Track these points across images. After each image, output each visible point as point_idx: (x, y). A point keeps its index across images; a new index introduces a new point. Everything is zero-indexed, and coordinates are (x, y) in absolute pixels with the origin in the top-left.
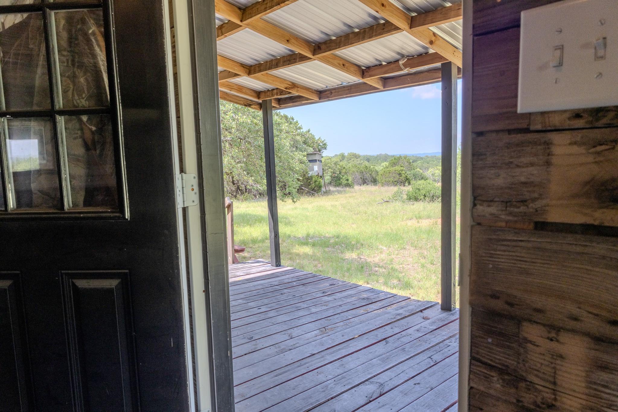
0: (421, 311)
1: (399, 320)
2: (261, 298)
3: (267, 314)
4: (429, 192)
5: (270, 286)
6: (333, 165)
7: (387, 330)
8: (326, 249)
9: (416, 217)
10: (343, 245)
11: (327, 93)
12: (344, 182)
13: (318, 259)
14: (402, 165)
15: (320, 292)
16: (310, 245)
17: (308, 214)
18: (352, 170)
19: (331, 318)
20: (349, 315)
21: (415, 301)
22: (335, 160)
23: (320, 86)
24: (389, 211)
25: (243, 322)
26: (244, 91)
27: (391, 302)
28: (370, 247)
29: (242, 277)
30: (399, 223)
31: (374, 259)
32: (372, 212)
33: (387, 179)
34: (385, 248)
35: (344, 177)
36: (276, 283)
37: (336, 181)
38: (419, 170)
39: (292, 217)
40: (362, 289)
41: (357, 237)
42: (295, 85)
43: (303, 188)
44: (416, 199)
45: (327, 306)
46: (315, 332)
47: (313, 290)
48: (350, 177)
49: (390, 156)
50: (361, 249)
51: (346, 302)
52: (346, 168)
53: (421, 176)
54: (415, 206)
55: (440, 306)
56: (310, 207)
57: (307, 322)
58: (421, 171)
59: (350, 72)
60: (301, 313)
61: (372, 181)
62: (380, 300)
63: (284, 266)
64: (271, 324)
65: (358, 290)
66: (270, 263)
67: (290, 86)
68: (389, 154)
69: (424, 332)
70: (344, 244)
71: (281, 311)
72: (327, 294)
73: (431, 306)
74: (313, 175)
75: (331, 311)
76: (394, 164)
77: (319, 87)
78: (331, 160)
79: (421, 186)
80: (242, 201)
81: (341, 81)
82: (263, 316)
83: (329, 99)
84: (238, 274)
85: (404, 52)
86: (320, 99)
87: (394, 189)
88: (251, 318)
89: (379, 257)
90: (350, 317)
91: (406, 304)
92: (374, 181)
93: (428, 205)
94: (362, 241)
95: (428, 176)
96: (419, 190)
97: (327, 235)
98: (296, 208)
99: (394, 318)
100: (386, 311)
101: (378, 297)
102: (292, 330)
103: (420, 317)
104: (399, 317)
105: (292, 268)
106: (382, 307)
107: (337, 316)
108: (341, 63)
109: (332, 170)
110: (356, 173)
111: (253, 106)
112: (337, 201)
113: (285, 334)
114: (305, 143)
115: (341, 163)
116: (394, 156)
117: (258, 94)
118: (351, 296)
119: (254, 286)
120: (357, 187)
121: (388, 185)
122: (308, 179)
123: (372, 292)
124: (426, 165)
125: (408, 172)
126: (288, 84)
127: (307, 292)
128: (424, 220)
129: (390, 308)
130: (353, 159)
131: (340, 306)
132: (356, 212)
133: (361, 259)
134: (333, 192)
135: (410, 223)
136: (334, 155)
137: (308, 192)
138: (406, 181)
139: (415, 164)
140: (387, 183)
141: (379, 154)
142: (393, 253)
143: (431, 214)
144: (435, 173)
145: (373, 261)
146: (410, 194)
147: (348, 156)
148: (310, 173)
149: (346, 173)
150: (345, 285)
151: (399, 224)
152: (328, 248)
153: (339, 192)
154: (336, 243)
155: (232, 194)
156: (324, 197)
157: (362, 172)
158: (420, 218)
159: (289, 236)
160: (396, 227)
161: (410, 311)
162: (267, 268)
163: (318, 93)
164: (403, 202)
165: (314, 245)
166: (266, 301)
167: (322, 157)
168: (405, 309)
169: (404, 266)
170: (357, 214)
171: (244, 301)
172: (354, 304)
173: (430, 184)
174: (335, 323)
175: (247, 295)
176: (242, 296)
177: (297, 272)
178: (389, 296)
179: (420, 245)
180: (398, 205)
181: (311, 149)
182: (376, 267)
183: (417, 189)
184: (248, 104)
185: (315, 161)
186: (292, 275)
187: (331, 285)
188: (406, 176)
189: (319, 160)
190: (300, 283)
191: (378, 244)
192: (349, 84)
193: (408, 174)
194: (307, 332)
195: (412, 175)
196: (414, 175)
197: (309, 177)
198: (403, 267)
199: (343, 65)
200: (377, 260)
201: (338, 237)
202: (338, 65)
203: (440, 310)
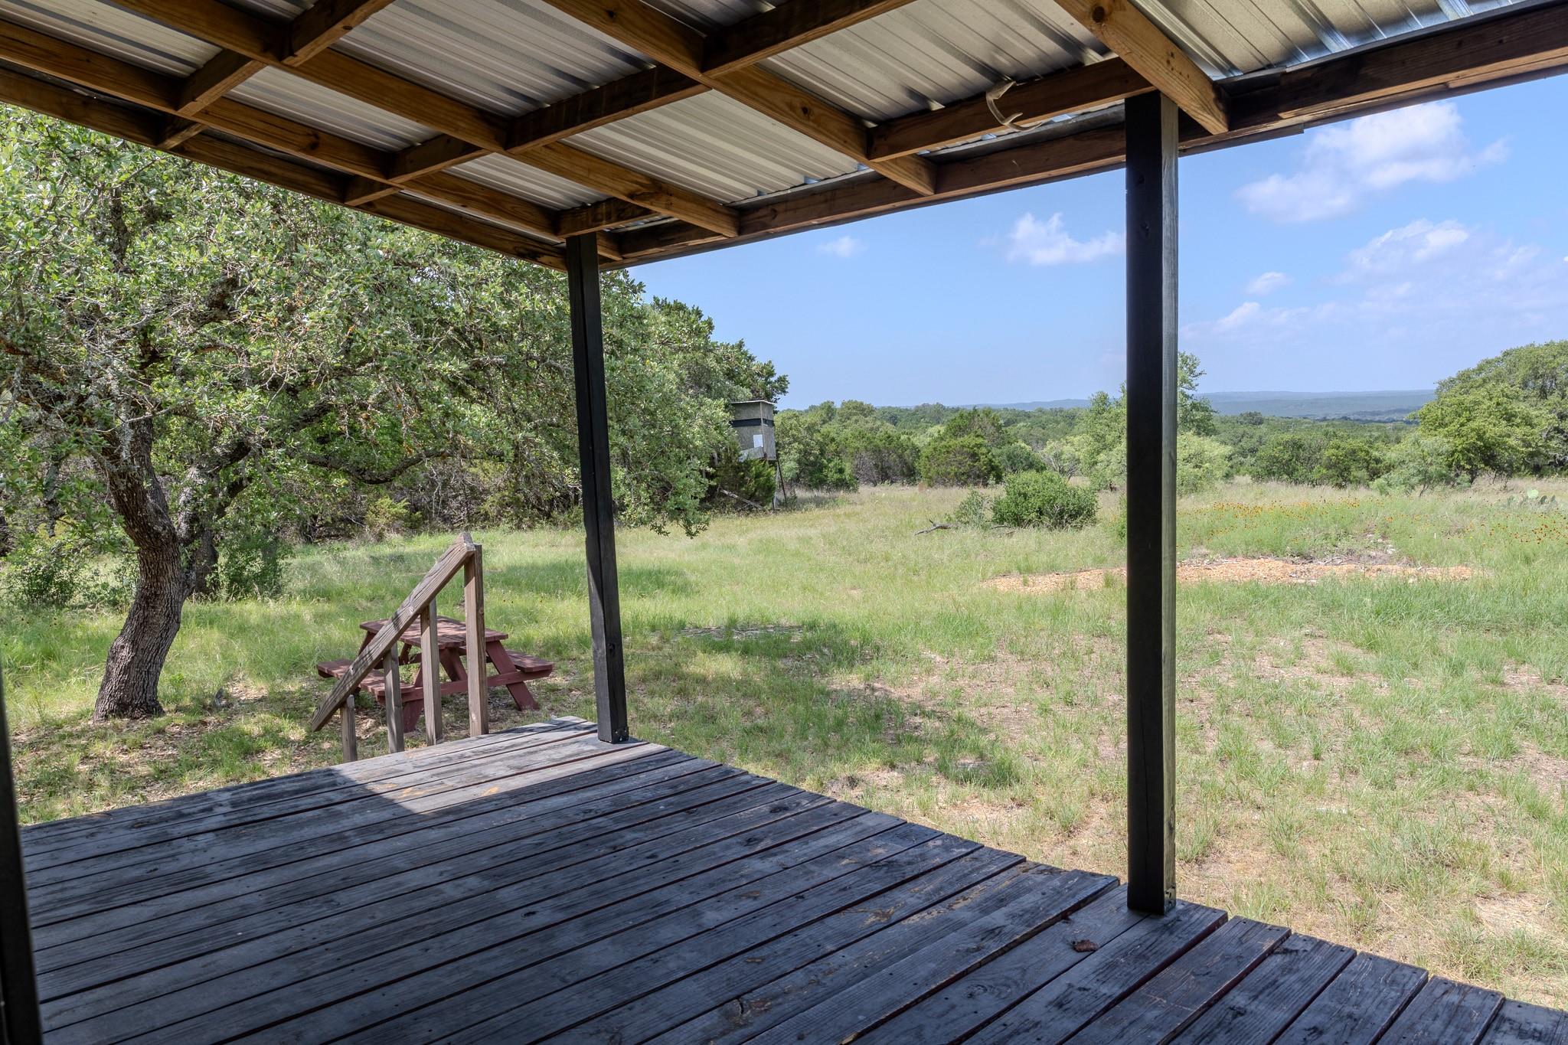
0: (1064, 916)
1: (993, 957)
2: (542, 870)
3: (552, 937)
4: (1051, 501)
5: (581, 817)
6: (804, 433)
7: (953, 1007)
8: (780, 664)
9: (1019, 569)
10: (826, 650)
11: (761, 213)
12: (833, 476)
13: (756, 694)
14: (979, 432)
15: (738, 839)
16: (736, 650)
17: (736, 561)
18: (853, 445)
19: (765, 951)
20: (827, 938)
21: (1042, 872)
22: (808, 419)
23: (739, 189)
24: (947, 552)
25: (464, 975)
26: (508, 207)
27: (965, 876)
28: (900, 655)
29: (502, 782)
30: (974, 585)
31: (909, 691)
32: (904, 556)
33: (942, 469)
34: (938, 659)
35: (830, 465)
36: (603, 806)
37: (811, 474)
38: (1023, 445)
39: (693, 571)
40: (870, 824)
41: (864, 626)
42: (660, 188)
43: (726, 492)
44: (1018, 521)
45: (755, 898)
46: (704, 1022)
47: (716, 831)
48: (848, 464)
49: (948, 409)
50: (874, 662)
51: (822, 879)
52: (838, 439)
53: (1027, 459)
54: (1014, 539)
55: (1125, 894)
56: (741, 541)
57: (682, 974)
58: (1028, 448)
59: (827, 136)
60: (668, 932)
61: (903, 474)
62: (930, 871)
63: (636, 741)
64: (557, 984)
65: (859, 828)
66: (595, 731)
67: (644, 190)
68: (946, 404)
69: (1084, 1012)
70: (829, 647)
71: (600, 922)
72: (758, 848)
73: (1095, 896)
74: (752, 458)
75: (768, 920)
76: (958, 430)
77: (737, 194)
78: (798, 421)
79: (1031, 488)
80: (566, 528)
81: (801, 172)
82: (534, 948)
83: (768, 233)
84: (491, 771)
85: (1003, 62)
86: (740, 233)
87: (961, 494)
88: (495, 958)
89: (922, 685)
90: (830, 948)
91: (1012, 886)
92: (910, 475)
93: (1048, 537)
94: (877, 640)
95: (1044, 461)
96: (1025, 495)
97: (783, 621)
98: (704, 546)
99: (978, 949)
100: (950, 915)
101: (923, 857)
102: (624, 1012)
103: (1064, 940)
104: (993, 947)
105: (663, 747)
106: (935, 898)
107: (787, 941)
108: (797, 102)
109: (802, 447)
110: (864, 454)
111: (545, 259)
112: (811, 526)
113: (599, 1032)
114: (730, 375)
115: (825, 429)
116: (957, 410)
117: (552, 217)
118: (835, 854)
119: (532, 819)
120: (865, 490)
121: (944, 484)
122: (738, 468)
123: (904, 837)
124: (1038, 432)
125: (995, 451)
126: (637, 183)
127: (696, 841)
128: (1040, 578)
129: (962, 904)
130: (855, 418)
131: (799, 896)
132: (862, 557)
133: (874, 690)
134: (804, 501)
135: (1003, 585)
136: (807, 408)
137: (739, 503)
138: (989, 473)
139: (1011, 430)
140: (943, 480)
141: (920, 404)
142: (961, 673)
143: (1058, 561)
144: (1062, 453)
145: (909, 696)
146: (1003, 507)
147: (842, 409)
148: (745, 454)
149: (837, 453)
150: (819, 811)
151: (975, 590)
152: (784, 661)
153: (819, 503)
154: (808, 646)
155: (539, 509)
156: (781, 517)
157: (877, 451)
158: (1029, 570)
159: (682, 626)
160: (967, 598)
161: (1026, 917)
162: (587, 748)
163: (735, 213)
164: (985, 528)
165: (746, 651)
166: (558, 880)
167: (775, 412)
168: (1012, 907)
169: (992, 709)
170: (866, 561)
171: (486, 883)
172: (845, 889)
173: (1052, 481)
174: (779, 973)
175: (502, 856)
176: (484, 860)
177: (676, 760)
178: (957, 852)
179: (1033, 649)
180: (970, 535)
181: (747, 391)
182: (916, 715)
183: (1020, 494)
184: (530, 251)
185: (756, 422)
186: (658, 774)
187: (775, 810)
188: (991, 461)
189: (765, 421)
190: (678, 804)
191: (920, 646)
192: (828, 182)
193: (994, 456)
194: (676, 1021)
195: (1005, 457)
196: (1009, 458)
197: (740, 463)
198: (990, 714)
199: (805, 110)
200: (917, 693)
201: (812, 627)
202: (787, 109)
203: (1125, 909)
